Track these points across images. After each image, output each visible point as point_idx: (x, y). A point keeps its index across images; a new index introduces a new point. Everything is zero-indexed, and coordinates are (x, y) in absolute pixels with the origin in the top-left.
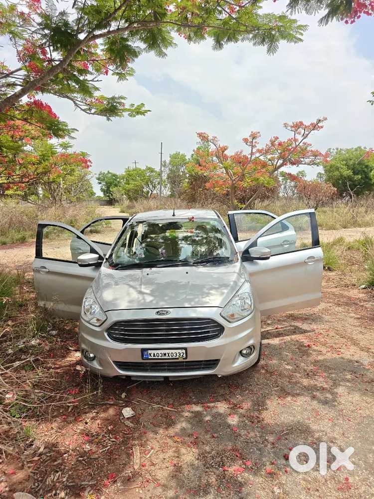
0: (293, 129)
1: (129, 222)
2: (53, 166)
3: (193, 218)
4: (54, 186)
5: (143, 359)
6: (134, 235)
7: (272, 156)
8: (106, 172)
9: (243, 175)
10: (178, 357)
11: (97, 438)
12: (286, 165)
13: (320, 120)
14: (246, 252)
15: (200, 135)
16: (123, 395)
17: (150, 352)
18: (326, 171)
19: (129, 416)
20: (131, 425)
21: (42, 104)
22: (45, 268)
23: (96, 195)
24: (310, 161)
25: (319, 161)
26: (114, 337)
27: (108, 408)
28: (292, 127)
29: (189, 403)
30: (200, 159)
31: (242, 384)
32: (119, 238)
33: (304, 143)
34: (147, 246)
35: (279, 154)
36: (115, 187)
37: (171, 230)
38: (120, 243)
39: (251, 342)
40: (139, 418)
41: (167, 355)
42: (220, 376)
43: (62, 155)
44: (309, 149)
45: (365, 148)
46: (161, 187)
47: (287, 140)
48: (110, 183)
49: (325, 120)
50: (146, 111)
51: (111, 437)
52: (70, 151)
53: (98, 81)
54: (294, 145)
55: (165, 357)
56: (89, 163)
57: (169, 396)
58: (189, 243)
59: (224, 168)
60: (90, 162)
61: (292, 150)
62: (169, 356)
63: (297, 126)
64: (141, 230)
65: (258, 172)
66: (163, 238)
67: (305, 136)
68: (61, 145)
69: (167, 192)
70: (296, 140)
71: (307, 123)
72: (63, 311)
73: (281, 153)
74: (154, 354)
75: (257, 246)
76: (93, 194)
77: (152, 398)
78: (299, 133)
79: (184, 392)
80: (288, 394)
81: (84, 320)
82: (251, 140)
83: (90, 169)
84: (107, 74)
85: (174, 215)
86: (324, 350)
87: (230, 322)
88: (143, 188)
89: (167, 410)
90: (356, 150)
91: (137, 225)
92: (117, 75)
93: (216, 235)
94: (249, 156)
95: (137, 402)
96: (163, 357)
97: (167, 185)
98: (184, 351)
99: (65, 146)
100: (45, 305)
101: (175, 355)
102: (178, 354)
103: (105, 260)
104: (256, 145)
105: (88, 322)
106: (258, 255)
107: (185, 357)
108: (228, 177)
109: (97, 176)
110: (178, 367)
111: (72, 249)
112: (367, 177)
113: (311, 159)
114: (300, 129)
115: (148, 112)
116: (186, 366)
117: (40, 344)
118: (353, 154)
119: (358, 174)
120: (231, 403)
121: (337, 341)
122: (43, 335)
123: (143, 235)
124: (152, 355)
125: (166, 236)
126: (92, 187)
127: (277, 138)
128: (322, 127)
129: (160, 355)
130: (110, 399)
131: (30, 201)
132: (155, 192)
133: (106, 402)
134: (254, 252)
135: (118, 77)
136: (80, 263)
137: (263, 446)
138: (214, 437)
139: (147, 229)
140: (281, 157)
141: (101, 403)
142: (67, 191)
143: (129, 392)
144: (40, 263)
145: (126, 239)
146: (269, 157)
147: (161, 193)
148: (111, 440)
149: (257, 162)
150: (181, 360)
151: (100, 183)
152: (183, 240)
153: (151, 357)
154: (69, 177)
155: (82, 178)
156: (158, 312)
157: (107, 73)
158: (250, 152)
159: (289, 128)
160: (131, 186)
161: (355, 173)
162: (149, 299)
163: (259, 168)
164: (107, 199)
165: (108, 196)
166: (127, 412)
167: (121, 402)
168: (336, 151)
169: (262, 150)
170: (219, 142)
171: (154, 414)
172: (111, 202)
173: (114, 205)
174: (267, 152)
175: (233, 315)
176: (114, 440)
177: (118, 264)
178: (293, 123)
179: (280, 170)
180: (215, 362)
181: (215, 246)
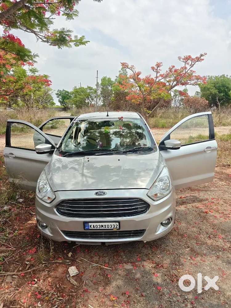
0: (184, 61)
1: (75, 120)
2: (26, 84)
3: (122, 118)
4: (27, 97)
5: (85, 230)
6: (78, 130)
7: (169, 79)
8: (62, 90)
9: (151, 92)
10: (112, 228)
11: (47, 296)
12: (178, 85)
13: (202, 55)
14: (163, 143)
15: (123, 64)
16: (70, 255)
17: (90, 224)
18: (201, 90)
19: (73, 275)
20: (75, 283)
21: (14, 37)
22: (12, 154)
23: (56, 105)
24: (194, 83)
25: (199, 82)
26: (62, 212)
27: (57, 266)
28: (183, 59)
29: (121, 262)
30: (122, 81)
31: (161, 245)
32: (67, 132)
33: (190, 71)
34: (88, 138)
35: (175, 77)
36: (67, 100)
37: (106, 127)
38: (68, 135)
39: (170, 215)
40: (82, 276)
41: (104, 226)
42: (145, 242)
43: (32, 77)
44: (194, 74)
45: (227, 75)
46: (97, 100)
47: (180, 68)
48: (64, 96)
49: (205, 55)
50: (87, 42)
51: (59, 295)
52: (37, 74)
53: (52, 19)
54: (184, 72)
55: (102, 228)
56: (49, 83)
57: (105, 255)
58: (118, 136)
59: (139, 86)
60: (51, 81)
61: (183, 75)
62: (105, 227)
63: (188, 58)
64: (83, 126)
65: (160, 90)
66: (100, 133)
67: (192, 66)
68: (31, 70)
69: (100, 103)
70: (186, 68)
71: (193, 57)
72: (26, 185)
73: (176, 77)
74: (94, 226)
75: (170, 139)
76: (53, 104)
77: (92, 257)
78: (188, 64)
79: (117, 252)
80: (198, 254)
81: (38, 197)
82: (157, 68)
83: (51, 87)
84: (59, 15)
85: (108, 116)
86: (217, 215)
87: (154, 201)
88: (86, 100)
89: (104, 268)
90: (221, 77)
91: (81, 123)
92: (66, 15)
93: (138, 131)
94: (155, 79)
95: (80, 261)
96: (101, 228)
97: (101, 98)
98: (118, 224)
99: (33, 71)
100: (13, 181)
101: (110, 226)
102: (113, 226)
103: (56, 149)
104: (160, 71)
105: (41, 199)
106: (171, 146)
107: (118, 228)
108: (141, 92)
109: (56, 92)
110: (112, 235)
111: (35, 140)
112: (227, 94)
113: (194, 81)
114: (189, 61)
115: (88, 43)
116: (119, 234)
117: (10, 210)
118: (219, 80)
119: (221, 93)
120: (154, 262)
121: (225, 208)
122: (13, 202)
123: (85, 131)
124: (92, 226)
125: (102, 132)
126: (53, 100)
127: (174, 67)
128: (203, 60)
129: (99, 227)
130: (59, 257)
131: (13, 108)
132: (93, 103)
133: (56, 261)
134: (168, 143)
135: (66, 17)
136: (37, 151)
137: (184, 305)
138: (143, 296)
139: (87, 126)
140: (176, 79)
141: (52, 262)
142: (36, 101)
143: (74, 252)
144: (8, 150)
145: (72, 133)
146: (168, 79)
147: (97, 103)
148: (59, 298)
149: (159, 83)
150: (115, 230)
151: (58, 97)
152: (113, 134)
153: (91, 228)
154: (38, 92)
155: (46, 93)
156: (96, 193)
157: (59, 13)
158: (155, 76)
159: (182, 60)
160: (78, 99)
161: (219, 92)
162: (91, 181)
163: (161, 87)
164: (63, 107)
165: (64, 105)
166: (73, 271)
167: (68, 261)
168: (208, 77)
169: (164, 74)
170: (135, 69)
171: (93, 272)
172: (65, 109)
173: (67, 111)
174: (166, 76)
175: (156, 195)
176: (61, 298)
177: (66, 153)
178: (185, 57)
179: (174, 89)
180: (142, 231)
181: (136, 139)
